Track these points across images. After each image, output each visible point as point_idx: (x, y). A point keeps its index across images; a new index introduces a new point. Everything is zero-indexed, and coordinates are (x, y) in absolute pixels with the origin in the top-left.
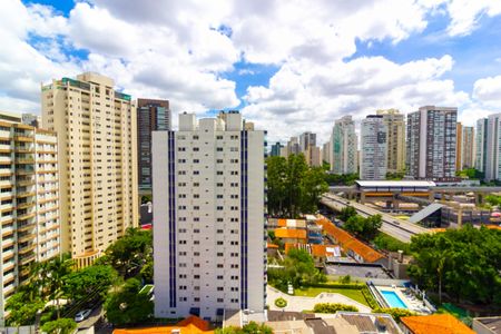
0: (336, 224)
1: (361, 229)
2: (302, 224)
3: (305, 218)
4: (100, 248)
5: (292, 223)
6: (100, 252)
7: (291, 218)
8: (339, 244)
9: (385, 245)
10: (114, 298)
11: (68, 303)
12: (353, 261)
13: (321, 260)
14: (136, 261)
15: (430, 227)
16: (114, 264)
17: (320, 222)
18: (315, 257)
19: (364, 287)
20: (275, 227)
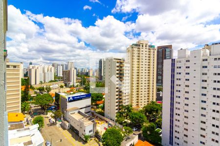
4: (141, 106)
6: (141, 108)
10: (145, 128)
11: (130, 123)
14: (154, 115)
16: (145, 114)
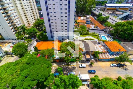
0: (95, 19)
1: (102, 20)
2: (85, 18)
5: (82, 18)
6: (32, 25)
7: (82, 17)
8: (94, 24)
9: (107, 25)
10: (38, 35)
11: (29, 36)
12: (97, 29)
13: (88, 28)
14: (41, 27)
15: (123, 20)
16: (36, 28)
17: (90, 18)
18: (87, 28)
19: (98, 35)
20: (77, 19)
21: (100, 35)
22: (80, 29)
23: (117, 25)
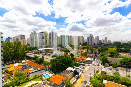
0: (32, 61)
1: (39, 61)
2: (20, 64)
3: (21, 62)
5: (16, 65)
7: (15, 63)
8: (33, 67)
9: (45, 64)
12: (37, 70)
13: (27, 73)
15: (54, 57)
17: (27, 62)
18: (25, 73)
19: (40, 76)
20: (8, 68)
21: (42, 75)
22: (16, 78)
23: (52, 61)
